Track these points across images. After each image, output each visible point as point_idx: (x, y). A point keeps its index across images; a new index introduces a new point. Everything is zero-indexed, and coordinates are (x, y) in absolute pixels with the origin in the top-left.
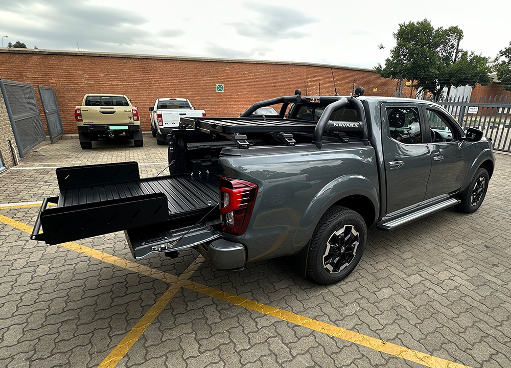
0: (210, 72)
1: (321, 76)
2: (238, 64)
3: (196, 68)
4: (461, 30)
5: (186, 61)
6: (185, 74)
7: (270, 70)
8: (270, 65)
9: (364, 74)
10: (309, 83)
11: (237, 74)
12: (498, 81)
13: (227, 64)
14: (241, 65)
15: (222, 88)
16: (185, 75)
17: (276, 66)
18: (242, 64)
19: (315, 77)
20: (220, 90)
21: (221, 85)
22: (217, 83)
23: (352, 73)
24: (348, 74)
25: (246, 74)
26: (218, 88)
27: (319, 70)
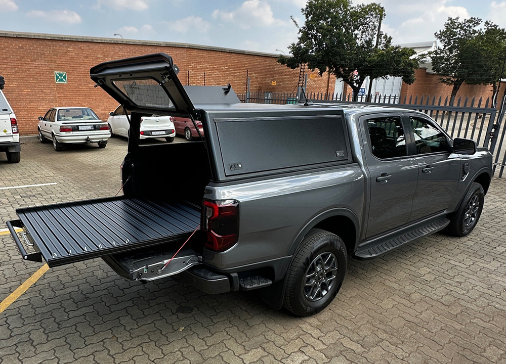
0: (44, 54)
1: (208, 62)
2: (87, 44)
3: (22, 48)
4: (383, 8)
5: (6, 37)
6: (4, 56)
7: (135, 53)
8: (133, 47)
9: (265, 61)
10: (192, 72)
11: (87, 57)
12: (432, 72)
13: (69, 43)
14: (92, 46)
15: (65, 77)
16: (6, 59)
17: (143, 47)
18: (93, 44)
19: (200, 63)
20: (61, 80)
21: (61, 73)
22: (56, 70)
23: (250, 58)
24: (244, 59)
25: (99, 58)
26: (57, 77)
27: (205, 54)
